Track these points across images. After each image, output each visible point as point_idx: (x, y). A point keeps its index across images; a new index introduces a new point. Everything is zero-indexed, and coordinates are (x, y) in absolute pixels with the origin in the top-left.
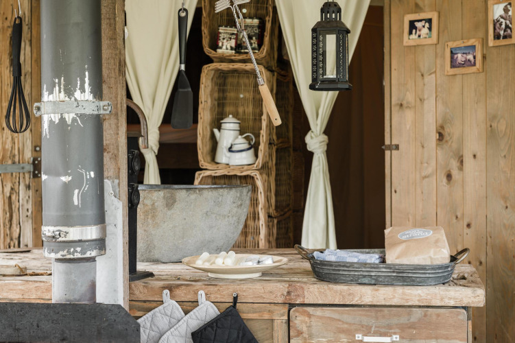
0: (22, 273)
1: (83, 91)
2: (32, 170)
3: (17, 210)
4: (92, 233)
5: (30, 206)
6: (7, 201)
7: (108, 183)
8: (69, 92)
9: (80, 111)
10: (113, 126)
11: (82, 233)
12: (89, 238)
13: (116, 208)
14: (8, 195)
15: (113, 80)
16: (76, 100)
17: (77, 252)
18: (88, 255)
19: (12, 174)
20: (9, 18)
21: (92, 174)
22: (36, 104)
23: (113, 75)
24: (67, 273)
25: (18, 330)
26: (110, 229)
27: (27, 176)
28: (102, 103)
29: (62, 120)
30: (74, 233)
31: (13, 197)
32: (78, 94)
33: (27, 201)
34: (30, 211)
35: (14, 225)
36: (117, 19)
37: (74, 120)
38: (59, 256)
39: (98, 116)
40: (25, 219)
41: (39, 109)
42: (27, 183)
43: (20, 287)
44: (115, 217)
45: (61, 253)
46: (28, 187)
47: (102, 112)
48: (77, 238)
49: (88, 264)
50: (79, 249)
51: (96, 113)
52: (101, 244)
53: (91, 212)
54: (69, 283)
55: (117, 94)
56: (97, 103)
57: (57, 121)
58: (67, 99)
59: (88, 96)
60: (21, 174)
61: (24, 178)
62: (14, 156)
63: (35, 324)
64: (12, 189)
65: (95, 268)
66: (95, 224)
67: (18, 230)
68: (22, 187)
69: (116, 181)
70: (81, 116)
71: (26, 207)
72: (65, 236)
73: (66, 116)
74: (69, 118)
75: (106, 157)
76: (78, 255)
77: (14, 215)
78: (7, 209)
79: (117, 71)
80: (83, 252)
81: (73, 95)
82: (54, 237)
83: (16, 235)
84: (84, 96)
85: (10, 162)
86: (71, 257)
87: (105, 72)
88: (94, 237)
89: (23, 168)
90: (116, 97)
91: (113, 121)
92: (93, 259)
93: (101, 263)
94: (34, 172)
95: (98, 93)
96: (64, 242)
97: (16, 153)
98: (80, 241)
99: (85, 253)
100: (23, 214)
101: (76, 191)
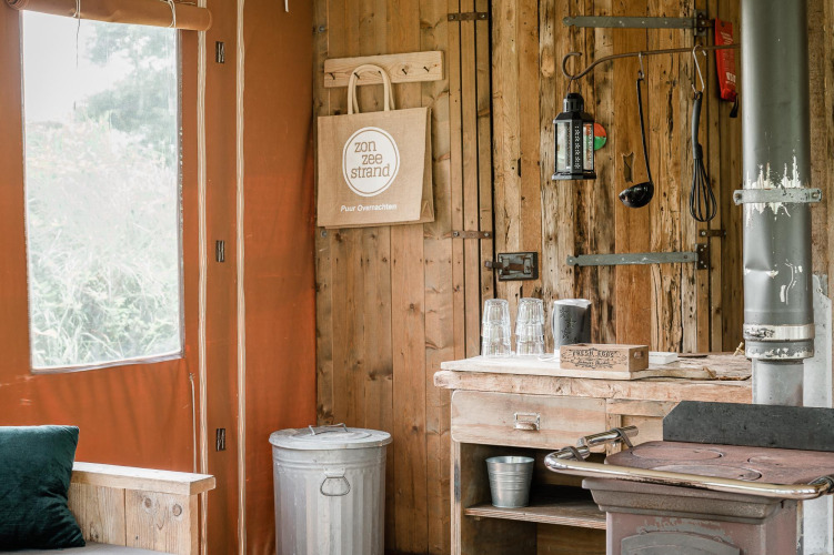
0: (712, 377)
1: (790, 177)
2: (696, 260)
3: (678, 308)
4: (799, 332)
5: (694, 305)
6: (666, 297)
7: (816, 278)
8: (776, 180)
9: (788, 200)
10: (822, 215)
11: (789, 332)
12: (796, 338)
13: (825, 307)
14: (668, 290)
15: (820, 163)
16: (783, 187)
17: (783, 352)
18: (795, 356)
19: (672, 264)
20: (668, 72)
21: (800, 268)
22: (736, 192)
23: (821, 157)
24: (773, 376)
25: (724, 431)
26: (818, 329)
27: (690, 266)
28: (811, 191)
29: (768, 209)
30: (780, 333)
31: (674, 293)
32: (785, 182)
33: (691, 298)
34: (694, 310)
35: (675, 328)
36: (826, 94)
37: (781, 209)
38: (764, 356)
39: (806, 204)
40: (688, 320)
41: (740, 197)
42: (691, 275)
43: (713, 391)
44: (824, 316)
45: (767, 353)
46: (692, 281)
47: (810, 200)
48: (784, 338)
49: (795, 367)
50: (786, 350)
51: (804, 201)
52: (809, 344)
53: (798, 310)
54: (775, 386)
55: (826, 179)
56: (806, 191)
57: (761, 211)
58: (772, 186)
59: (796, 183)
60: (684, 265)
61: (687, 269)
62: (675, 242)
63: (742, 425)
64: (672, 283)
65: (802, 371)
66: (804, 324)
67: (680, 333)
68: (684, 280)
69: (825, 276)
70: (789, 205)
71: (690, 306)
72: (771, 335)
73: (771, 205)
74: (775, 207)
75: (815, 249)
76: (785, 357)
77: (675, 314)
78: (667, 307)
79: (826, 153)
80: (790, 353)
81: (779, 182)
82: (758, 336)
83: (677, 339)
84: (792, 183)
85: (670, 250)
86: (777, 357)
87: (813, 154)
88: (802, 337)
89: (686, 257)
90: (825, 182)
91: (821, 209)
92: (800, 361)
93: (808, 366)
94: (699, 262)
95: (806, 179)
96: (769, 341)
97: (678, 239)
98: (787, 341)
99: (792, 355)
100: (686, 313)
101: (783, 287)
